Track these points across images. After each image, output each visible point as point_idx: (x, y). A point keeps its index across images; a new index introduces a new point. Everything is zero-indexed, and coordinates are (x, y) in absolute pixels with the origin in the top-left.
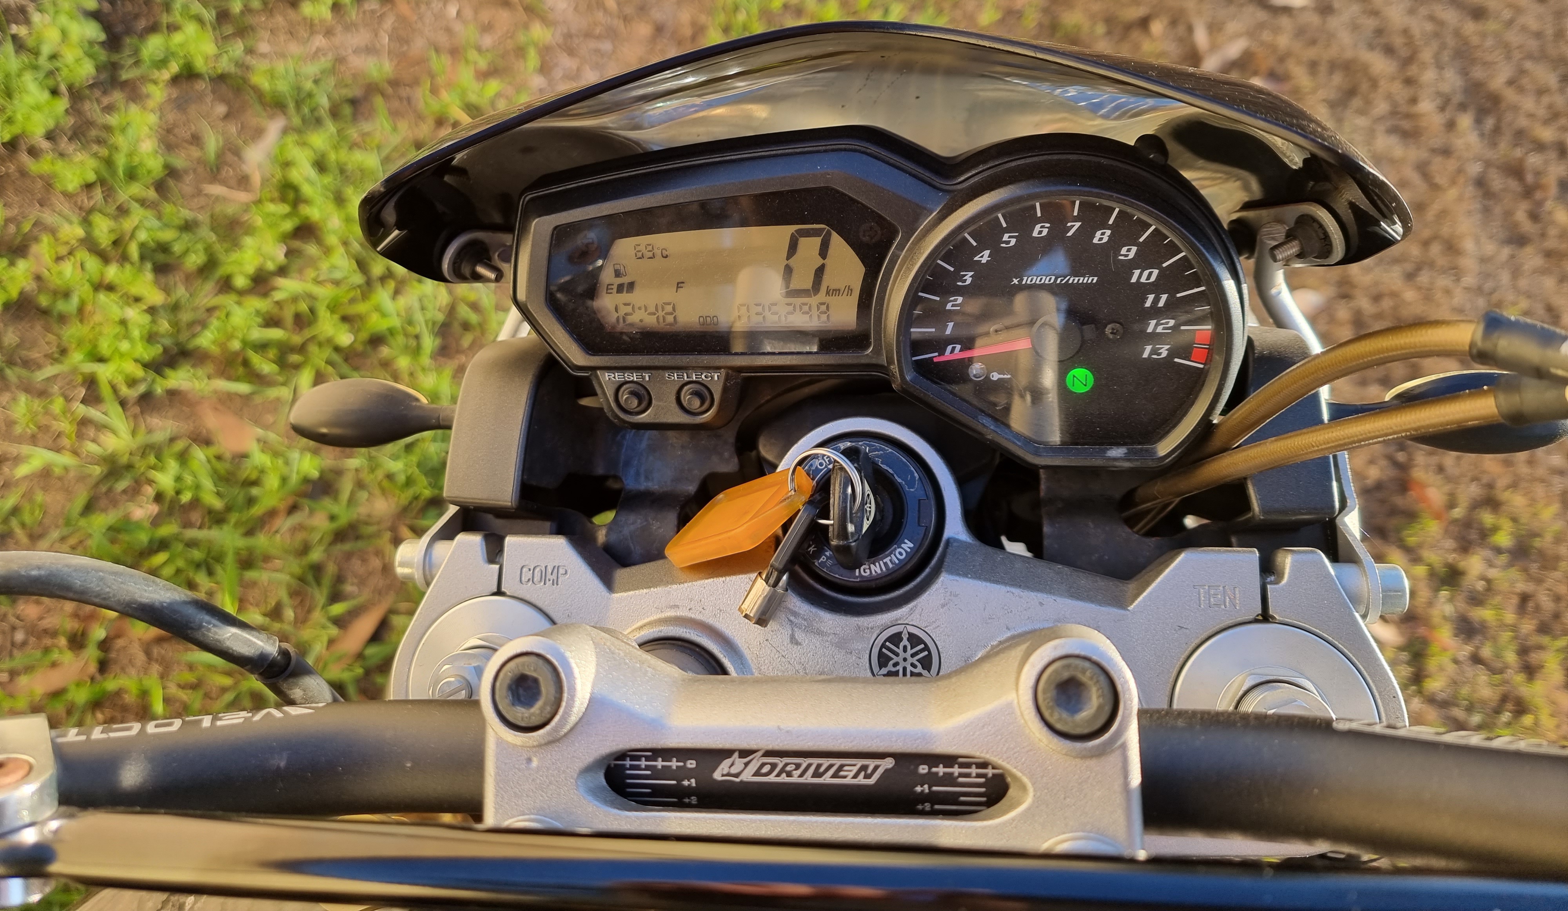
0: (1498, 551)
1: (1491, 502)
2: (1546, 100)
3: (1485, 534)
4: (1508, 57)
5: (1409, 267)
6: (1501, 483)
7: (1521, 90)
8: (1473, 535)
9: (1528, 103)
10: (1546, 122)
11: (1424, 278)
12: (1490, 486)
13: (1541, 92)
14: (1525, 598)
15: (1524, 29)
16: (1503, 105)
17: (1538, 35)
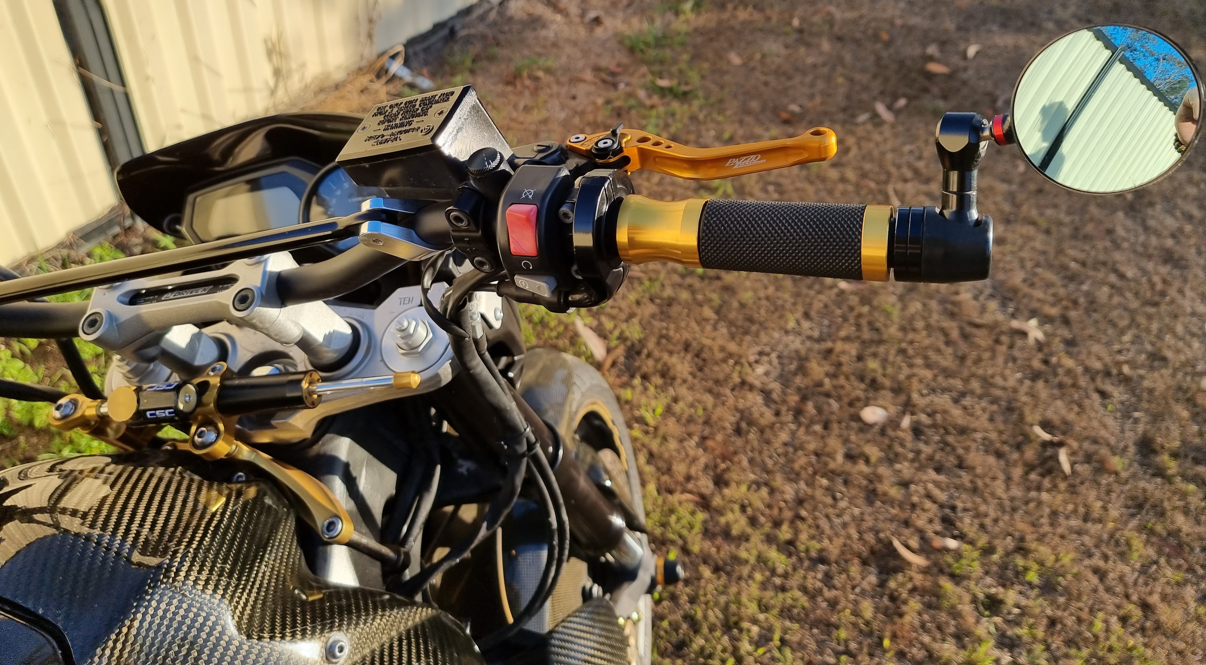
0: (1031, 585)
1: (1022, 550)
2: (1051, 291)
3: (1020, 574)
4: (1023, 267)
5: (955, 394)
6: (1029, 537)
7: (1032, 285)
8: (1010, 574)
9: (1038, 294)
10: (1053, 305)
11: (967, 401)
12: (1022, 539)
13: (1049, 285)
14: (1052, 622)
15: (1033, 249)
16: (1020, 295)
17: (1044, 253)
